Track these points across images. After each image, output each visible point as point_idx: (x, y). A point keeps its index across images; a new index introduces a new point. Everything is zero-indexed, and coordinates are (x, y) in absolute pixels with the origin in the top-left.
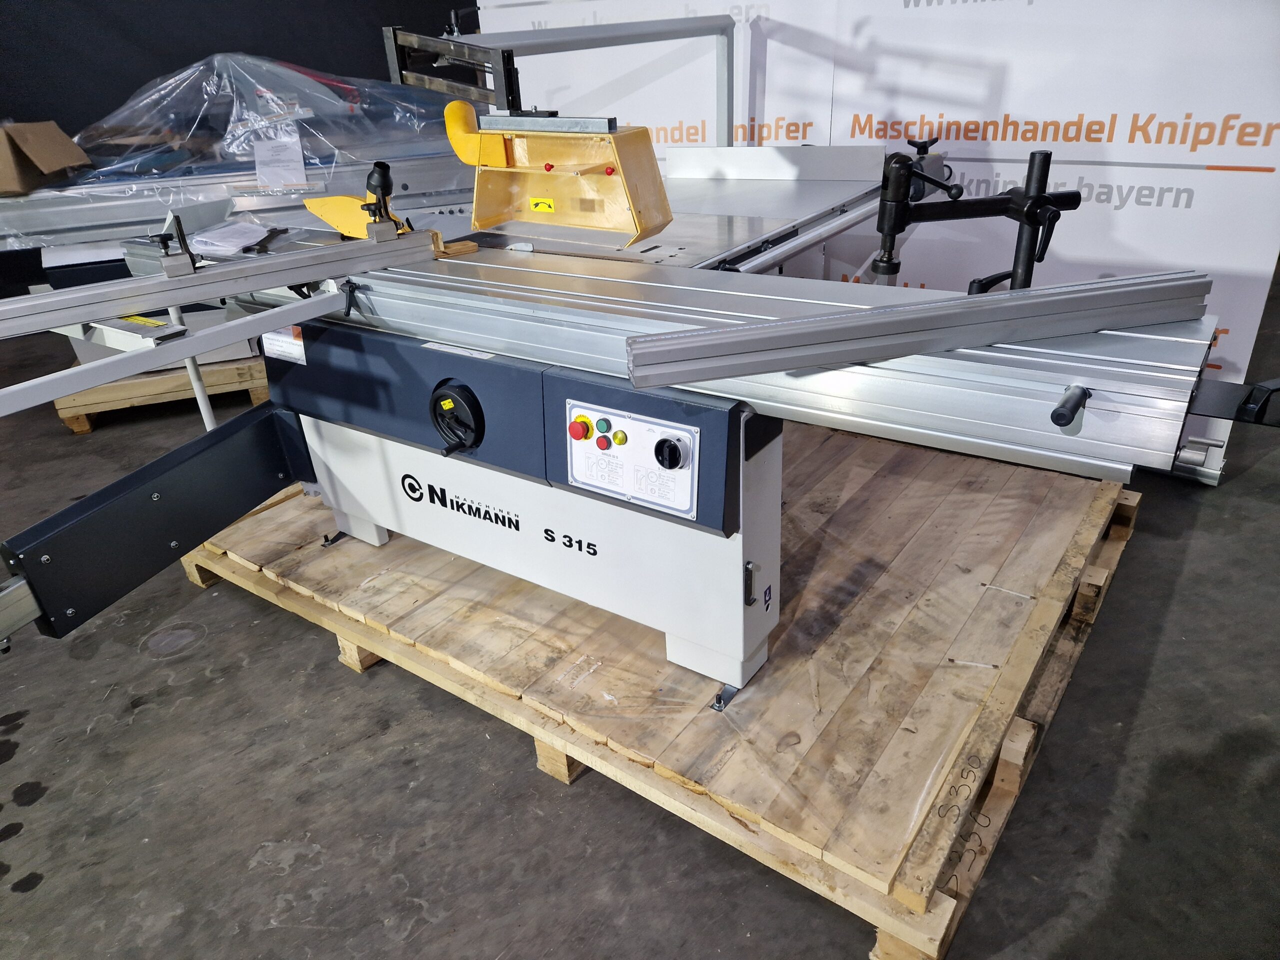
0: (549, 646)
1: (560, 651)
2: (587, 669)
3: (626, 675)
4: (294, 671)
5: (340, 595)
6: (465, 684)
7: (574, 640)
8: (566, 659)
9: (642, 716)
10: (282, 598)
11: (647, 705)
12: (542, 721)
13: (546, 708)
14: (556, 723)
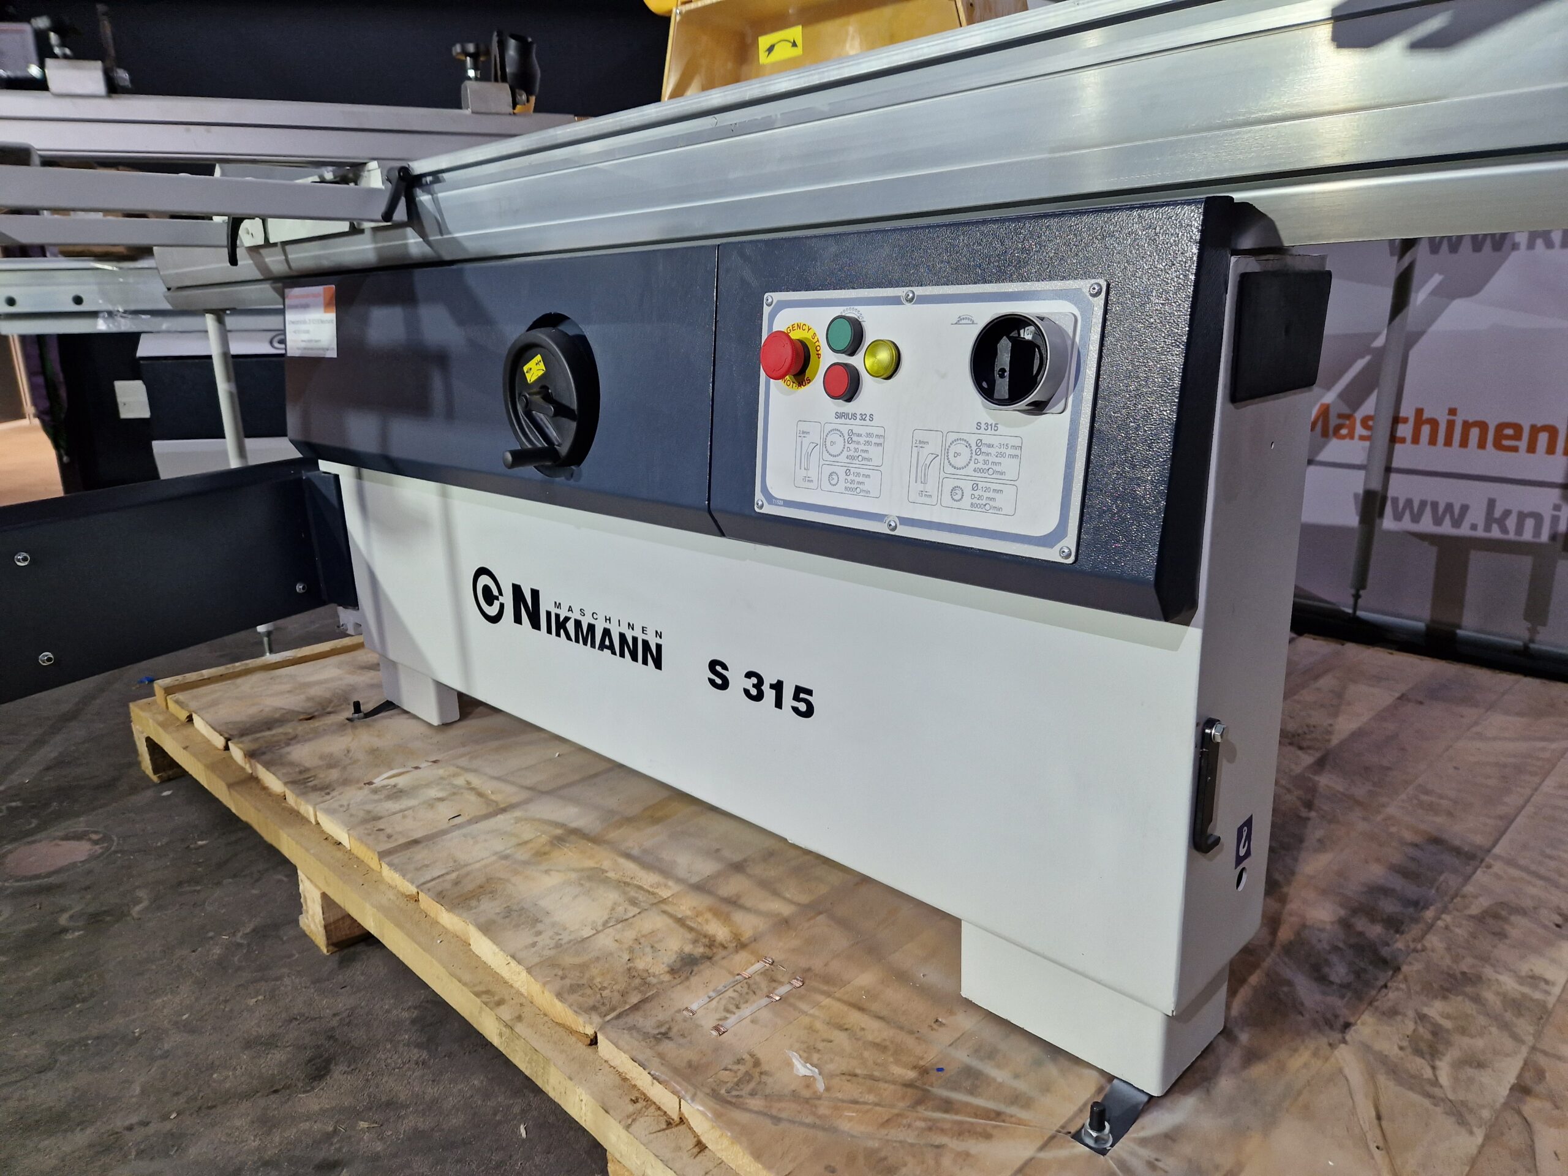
0: (691, 929)
1: (712, 943)
2: (765, 990)
3: (855, 1018)
4: (211, 934)
5: (328, 794)
6: (487, 992)
7: (748, 924)
8: (724, 963)
9: (884, 1132)
10: (238, 796)
11: (901, 1105)
12: (631, 1108)
13: (645, 1073)
14: (663, 1119)
